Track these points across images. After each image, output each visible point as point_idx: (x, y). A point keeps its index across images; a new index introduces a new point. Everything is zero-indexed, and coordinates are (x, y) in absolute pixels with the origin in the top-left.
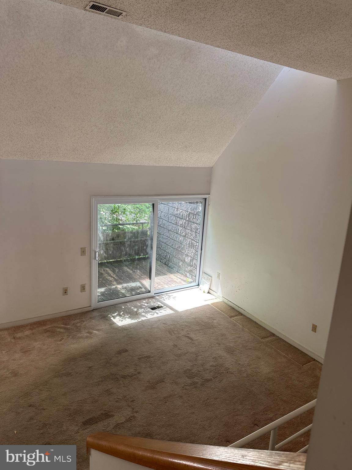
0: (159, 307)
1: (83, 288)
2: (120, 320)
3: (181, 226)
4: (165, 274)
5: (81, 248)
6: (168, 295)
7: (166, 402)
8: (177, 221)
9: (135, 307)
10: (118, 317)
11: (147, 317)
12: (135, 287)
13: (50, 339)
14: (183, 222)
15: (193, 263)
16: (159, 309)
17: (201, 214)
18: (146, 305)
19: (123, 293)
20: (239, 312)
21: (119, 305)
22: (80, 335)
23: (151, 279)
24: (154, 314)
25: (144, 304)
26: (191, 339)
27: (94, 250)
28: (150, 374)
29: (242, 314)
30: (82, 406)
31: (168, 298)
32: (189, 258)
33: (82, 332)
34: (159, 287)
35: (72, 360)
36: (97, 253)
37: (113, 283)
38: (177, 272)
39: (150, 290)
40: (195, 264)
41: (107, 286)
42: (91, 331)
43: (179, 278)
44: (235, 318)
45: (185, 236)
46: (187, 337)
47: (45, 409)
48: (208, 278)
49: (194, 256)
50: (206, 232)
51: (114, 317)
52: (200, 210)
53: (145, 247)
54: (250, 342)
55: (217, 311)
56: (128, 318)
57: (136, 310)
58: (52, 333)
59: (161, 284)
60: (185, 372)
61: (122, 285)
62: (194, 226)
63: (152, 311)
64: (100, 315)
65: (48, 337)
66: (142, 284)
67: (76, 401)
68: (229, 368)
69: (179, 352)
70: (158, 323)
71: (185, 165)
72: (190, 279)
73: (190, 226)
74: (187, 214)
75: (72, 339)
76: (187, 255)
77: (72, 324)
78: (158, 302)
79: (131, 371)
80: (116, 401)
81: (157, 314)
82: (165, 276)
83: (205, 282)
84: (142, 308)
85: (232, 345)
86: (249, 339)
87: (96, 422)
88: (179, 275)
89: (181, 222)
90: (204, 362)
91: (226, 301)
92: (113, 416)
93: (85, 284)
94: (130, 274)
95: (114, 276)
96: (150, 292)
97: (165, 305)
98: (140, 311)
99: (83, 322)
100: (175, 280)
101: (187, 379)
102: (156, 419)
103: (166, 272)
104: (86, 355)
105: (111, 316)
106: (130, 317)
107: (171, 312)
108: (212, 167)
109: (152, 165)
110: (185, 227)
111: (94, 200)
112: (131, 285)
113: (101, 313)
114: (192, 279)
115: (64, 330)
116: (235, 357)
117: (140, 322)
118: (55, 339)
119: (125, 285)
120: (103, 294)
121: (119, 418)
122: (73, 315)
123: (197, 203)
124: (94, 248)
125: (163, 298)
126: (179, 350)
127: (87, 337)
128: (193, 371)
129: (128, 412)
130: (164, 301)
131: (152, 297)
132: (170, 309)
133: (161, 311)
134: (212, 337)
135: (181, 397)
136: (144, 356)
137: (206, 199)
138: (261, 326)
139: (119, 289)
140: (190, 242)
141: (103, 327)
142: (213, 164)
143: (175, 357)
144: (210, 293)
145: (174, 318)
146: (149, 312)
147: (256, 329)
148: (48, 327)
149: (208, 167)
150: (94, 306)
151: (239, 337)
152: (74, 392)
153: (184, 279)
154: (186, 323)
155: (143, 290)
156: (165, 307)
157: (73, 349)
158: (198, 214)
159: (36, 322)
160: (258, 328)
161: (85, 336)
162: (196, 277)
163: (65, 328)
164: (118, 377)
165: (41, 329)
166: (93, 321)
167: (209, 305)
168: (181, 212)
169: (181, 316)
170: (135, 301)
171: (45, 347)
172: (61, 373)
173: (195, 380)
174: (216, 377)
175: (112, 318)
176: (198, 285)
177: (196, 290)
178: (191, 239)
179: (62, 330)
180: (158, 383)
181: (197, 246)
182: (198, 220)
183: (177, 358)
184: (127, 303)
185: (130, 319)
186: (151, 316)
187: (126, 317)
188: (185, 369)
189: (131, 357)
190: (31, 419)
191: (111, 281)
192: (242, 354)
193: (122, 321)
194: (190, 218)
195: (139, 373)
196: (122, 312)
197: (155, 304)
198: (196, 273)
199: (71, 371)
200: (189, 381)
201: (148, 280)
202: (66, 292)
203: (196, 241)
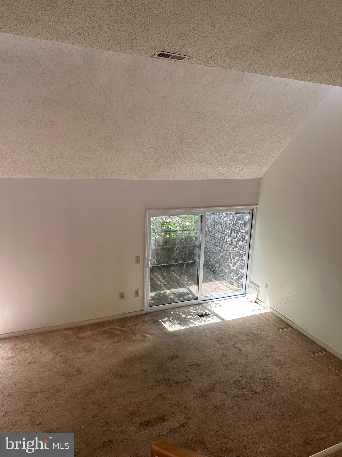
0: (206, 315)
1: (137, 293)
2: (170, 326)
3: (227, 234)
4: (211, 281)
5: (136, 257)
6: (215, 303)
7: (217, 412)
8: (223, 229)
9: (184, 313)
10: (168, 323)
11: (195, 324)
12: (182, 293)
13: (109, 341)
14: (229, 231)
15: (239, 272)
16: (207, 317)
17: (249, 224)
18: (194, 312)
19: (171, 298)
20: (288, 324)
21: (169, 310)
22: (135, 338)
23: (198, 286)
24: (201, 322)
25: (191, 310)
26: (239, 349)
27: (147, 259)
28: (200, 382)
29: (291, 327)
30: (139, 408)
31: (215, 306)
32: (236, 267)
33: (136, 336)
34: (206, 293)
35: (128, 362)
36: (150, 262)
37: (162, 288)
38: (223, 279)
39: (197, 296)
40: (241, 272)
41: (157, 290)
42: (144, 334)
43: (226, 286)
44: (284, 331)
45: (231, 245)
46: (236, 347)
47: (106, 408)
48: (255, 287)
49: (240, 265)
50: (253, 242)
51: (165, 322)
52: (247, 220)
53: (193, 256)
54: (300, 356)
55: (265, 322)
56: (177, 324)
57: (184, 316)
58: (110, 334)
59: (207, 291)
60: (234, 382)
61: (171, 290)
62: (240, 235)
63: (200, 318)
64: (152, 319)
65: (107, 338)
66: (189, 290)
67: (133, 403)
68: (279, 382)
69: (228, 362)
70: (207, 331)
71: (233, 178)
72: (236, 287)
73: (236, 235)
74: (233, 223)
75: (128, 342)
76: (233, 263)
77: (127, 327)
78: (206, 309)
79: (183, 377)
80: (169, 406)
81: (205, 321)
82: (211, 283)
83: (252, 292)
84: (190, 315)
85: (281, 358)
86: (299, 353)
87: (152, 425)
88: (224, 282)
89: (227, 231)
90: (253, 374)
91: (274, 312)
92: (167, 420)
93: (139, 290)
94: (178, 279)
95: (163, 281)
96: (197, 298)
97: (212, 312)
98: (188, 318)
99: (136, 325)
100: (221, 287)
101: (236, 390)
102: (208, 427)
103: (212, 278)
104: (141, 358)
105: (162, 321)
106: (179, 323)
107: (219, 320)
108: (260, 179)
109: (201, 179)
110: (231, 235)
111: (148, 213)
112: (178, 291)
113: (153, 317)
114: (239, 287)
115: (120, 332)
116: (284, 371)
117: (189, 329)
118: (113, 341)
119: (173, 290)
120: (153, 298)
121: (173, 422)
122: (127, 318)
123: (244, 213)
124: (147, 257)
125: (210, 305)
126: (228, 360)
127: (141, 340)
128: (242, 382)
129: (181, 418)
130: (211, 309)
131: (200, 304)
132: (218, 317)
133: (208, 319)
134: (260, 349)
135: (231, 408)
136: (194, 364)
137: (253, 209)
138: (311, 340)
139: (168, 294)
140: (236, 250)
141: (155, 332)
142: (261, 176)
143: (225, 367)
144: (257, 303)
145: (222, 327)
146: (196, 319)
147: (306, 342)
148: (106, 328)
149: (257, 179)
150: (146, 310)
151: (288, 351)
152: (132, 394)
153: (230, 287)
154: (234, 333)
155: (191, 296)
156: (212, 314)
157: (129, 352)
158: (245, 223)
159: (96, 323)
160: (308, 342)
161: (139, 339)
162: (242, 286)
163: (121, 331)
164: (171, 382)
165: (100, 330)
166: (146, 325)
167: (256, 315)
168: (228, 220)
169: (229, 325)
170: (183, 307)
171: (105, 348)
172: (119, 374)
173: (245, 391)
174: (265, 391)
175: (162, 323)
176: (245, 294)
177: (242, 299)
178: (237, 247)
179: (119, 332)
180: (208, 392)
181: (243, 255)
182: (245, 230)
183: (226, 368)
184: (175, 309)
185: (179, 325)
186: (199, 323)
187: (176, 323)
188: (234, 379)
189: (182, 363)
190: (95, 416)
191: (160, 286)
192: (291, 368)
193: (172, 326)
194: (236, 228)
195: (190, 380)
196: (172, 318)
197: (202, 311)
198: (243, 282)
199: (128, 373)
200: (239, 392)
201: (196, 286)
202: (122, 297)
203: (242, 250)
